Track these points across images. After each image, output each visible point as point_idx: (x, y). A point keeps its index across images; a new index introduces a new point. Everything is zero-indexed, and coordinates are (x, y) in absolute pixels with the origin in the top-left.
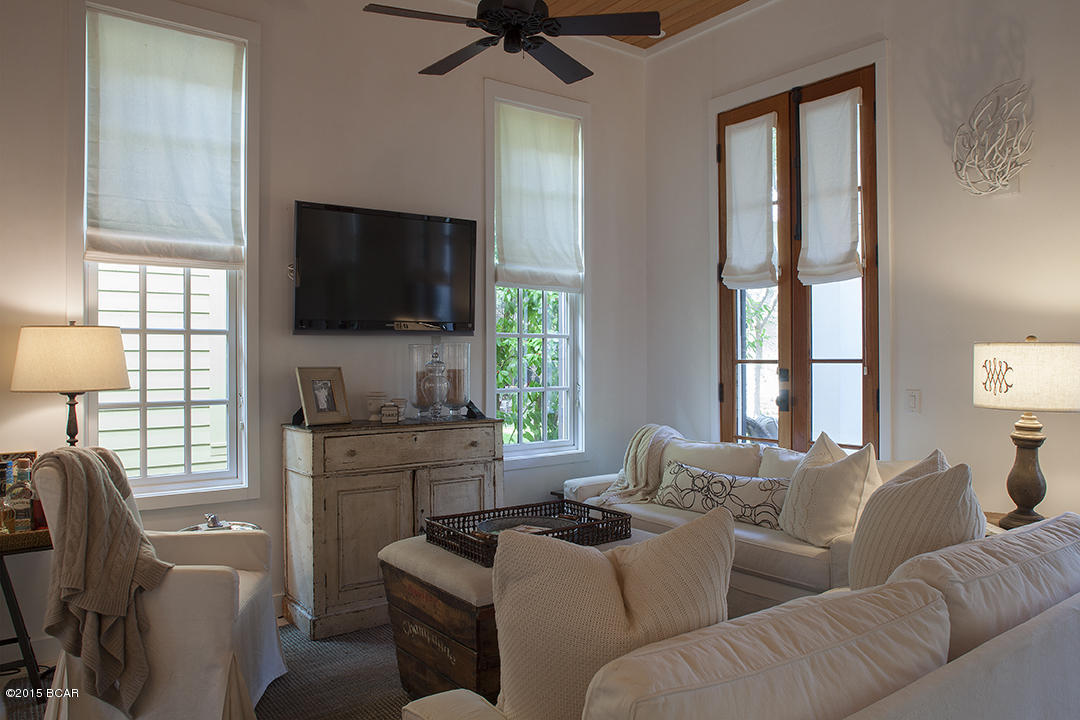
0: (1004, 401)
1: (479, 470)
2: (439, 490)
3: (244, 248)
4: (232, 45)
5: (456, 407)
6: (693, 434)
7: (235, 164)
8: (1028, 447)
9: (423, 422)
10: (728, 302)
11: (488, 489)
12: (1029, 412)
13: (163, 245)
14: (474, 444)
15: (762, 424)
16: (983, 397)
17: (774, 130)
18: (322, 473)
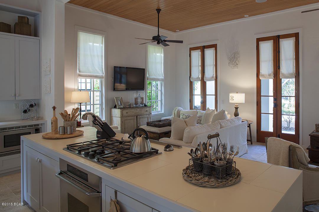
0: (233, 102)
1: (148, 116)
2: (141, 119)
3: (104, 75)
4: (101, 36)
5: (143, 104)
6: (184, 108)
7: (102, 59)
8: (237, 108)
9: (136, 107)
10: (191, 84)
11: (149, 119)
12: (237, 103)
13: (91, 75)
14: (147, 111)
15: (197, 107)
16: (231, 101)
17: (200, 53)
18: (122, 116)
